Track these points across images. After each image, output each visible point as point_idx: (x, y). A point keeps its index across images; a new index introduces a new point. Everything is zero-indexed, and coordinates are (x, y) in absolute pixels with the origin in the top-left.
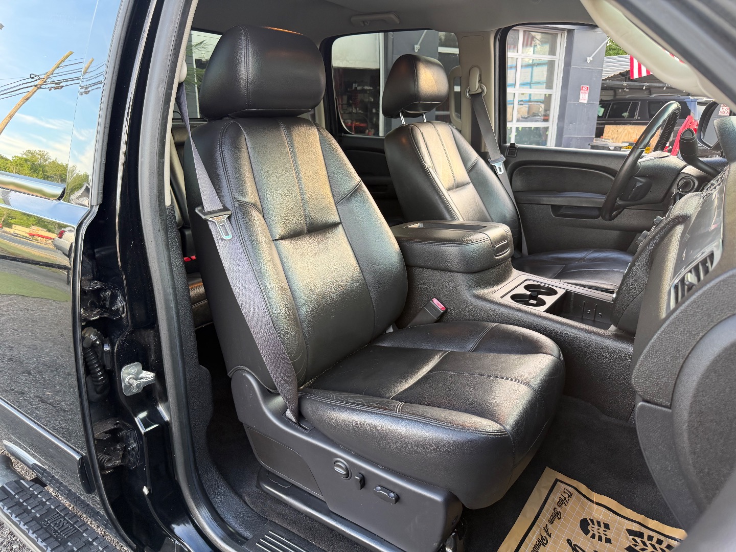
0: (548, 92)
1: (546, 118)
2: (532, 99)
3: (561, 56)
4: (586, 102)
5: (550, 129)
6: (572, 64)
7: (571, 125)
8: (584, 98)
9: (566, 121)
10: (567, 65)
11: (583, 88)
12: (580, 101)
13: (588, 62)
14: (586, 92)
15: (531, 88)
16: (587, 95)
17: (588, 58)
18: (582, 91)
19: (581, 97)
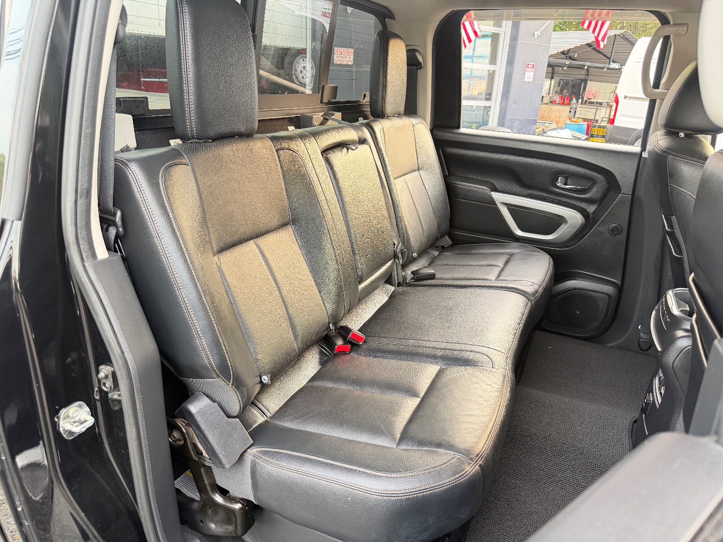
0: (492, 68)
1: (488, 97)
2: (474, 74)
3: (507, 29)
4: (531, 80)
5: (492, 109)
6: (519, 39)
7: (514, 105)
8: (529, 76)
9: (511, 101)
10: (514, 38)
11: (530, 66)
12: (526, 80)
13: (536, 37)
14: (532, 69)
15: (472, 62)
16: (533, 73)
17: (536, 33)
18: (528, 69)
19: (526, 76)
